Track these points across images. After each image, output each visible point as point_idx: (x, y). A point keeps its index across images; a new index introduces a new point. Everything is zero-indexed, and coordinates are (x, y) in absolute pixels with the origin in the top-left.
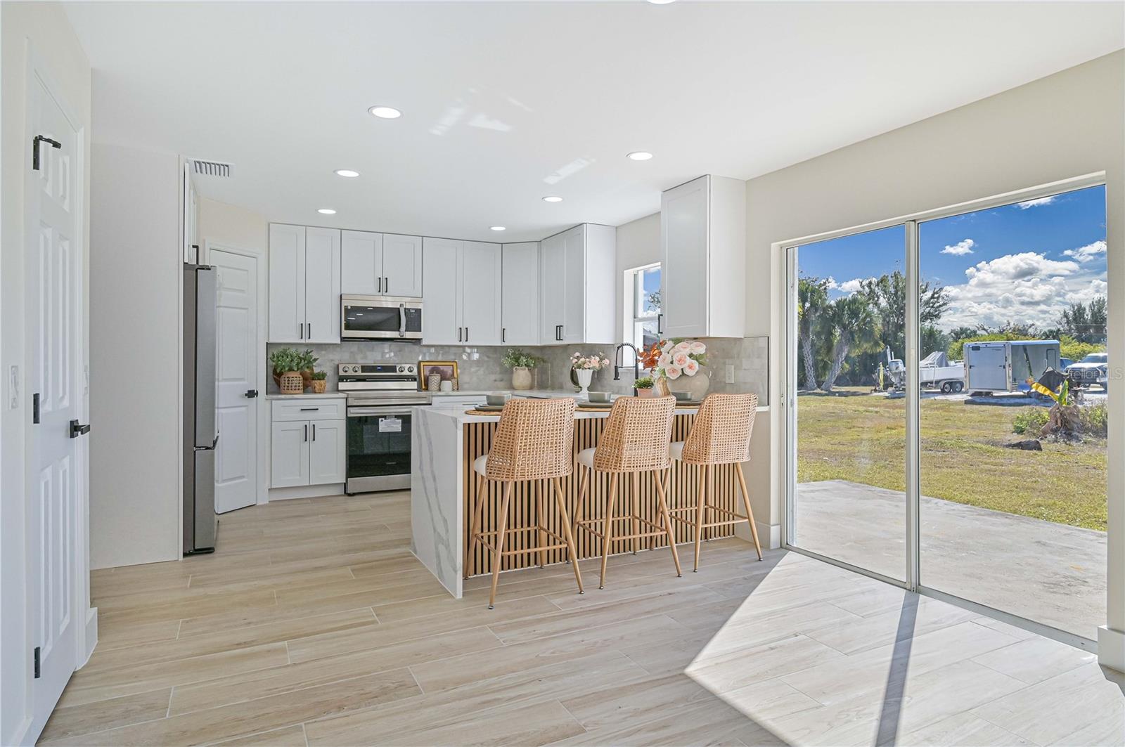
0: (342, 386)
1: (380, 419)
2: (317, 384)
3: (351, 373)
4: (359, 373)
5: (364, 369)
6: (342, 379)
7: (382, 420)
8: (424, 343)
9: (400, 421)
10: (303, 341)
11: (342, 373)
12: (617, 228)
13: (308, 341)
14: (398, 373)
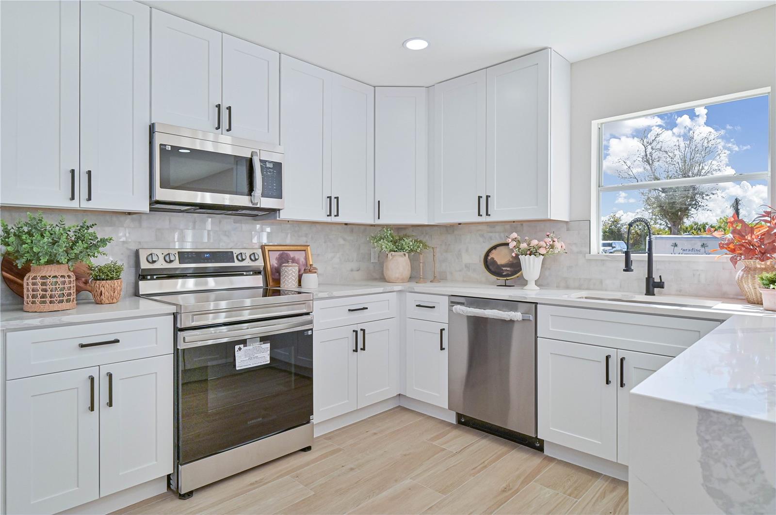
0: (146, 287)
1: (237, 347)
2: (105, 286)
3: (161, 264)
4: (176, 264)
5: (183, 257)
6: (143, 276)
7: (240, 349)
8: (283, 215)
9: (268, 345)
10: (74, 204)
11: (144, 265)
12: (572, 64)
13: (85, 205)
14: (237, 263)
